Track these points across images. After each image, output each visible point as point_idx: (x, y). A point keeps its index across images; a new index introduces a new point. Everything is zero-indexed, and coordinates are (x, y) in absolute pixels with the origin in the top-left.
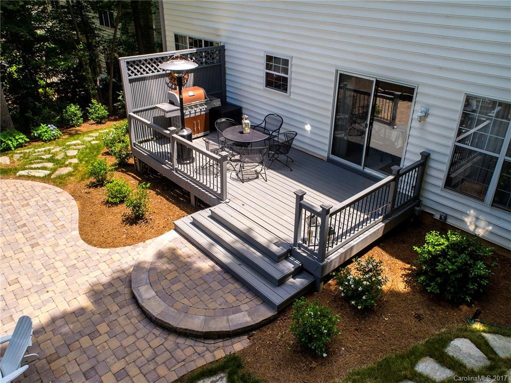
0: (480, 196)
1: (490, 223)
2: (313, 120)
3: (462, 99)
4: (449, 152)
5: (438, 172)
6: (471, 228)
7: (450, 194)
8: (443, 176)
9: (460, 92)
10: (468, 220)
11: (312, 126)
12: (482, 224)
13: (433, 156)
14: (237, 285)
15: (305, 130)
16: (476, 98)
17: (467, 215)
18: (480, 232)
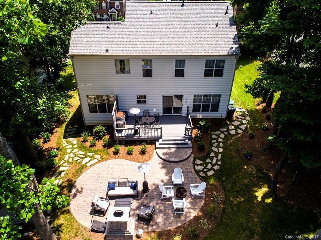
0: (199, 111)
1: (202, 115)
2: (156, 108)
3: (193, 95)
4: (192, 105)
5: (191, 109)
6: (199, 117)
7: (194, 113)
8: (192, 110)
9: (193, 94)
10: (198, 116)
11: (156, 109)
12: (200, 116)
13: (189, 107)
14: (182, 149)
15: (154, 111)
16: (196, 95)
17: (197, 115)
18: (200, 117)
